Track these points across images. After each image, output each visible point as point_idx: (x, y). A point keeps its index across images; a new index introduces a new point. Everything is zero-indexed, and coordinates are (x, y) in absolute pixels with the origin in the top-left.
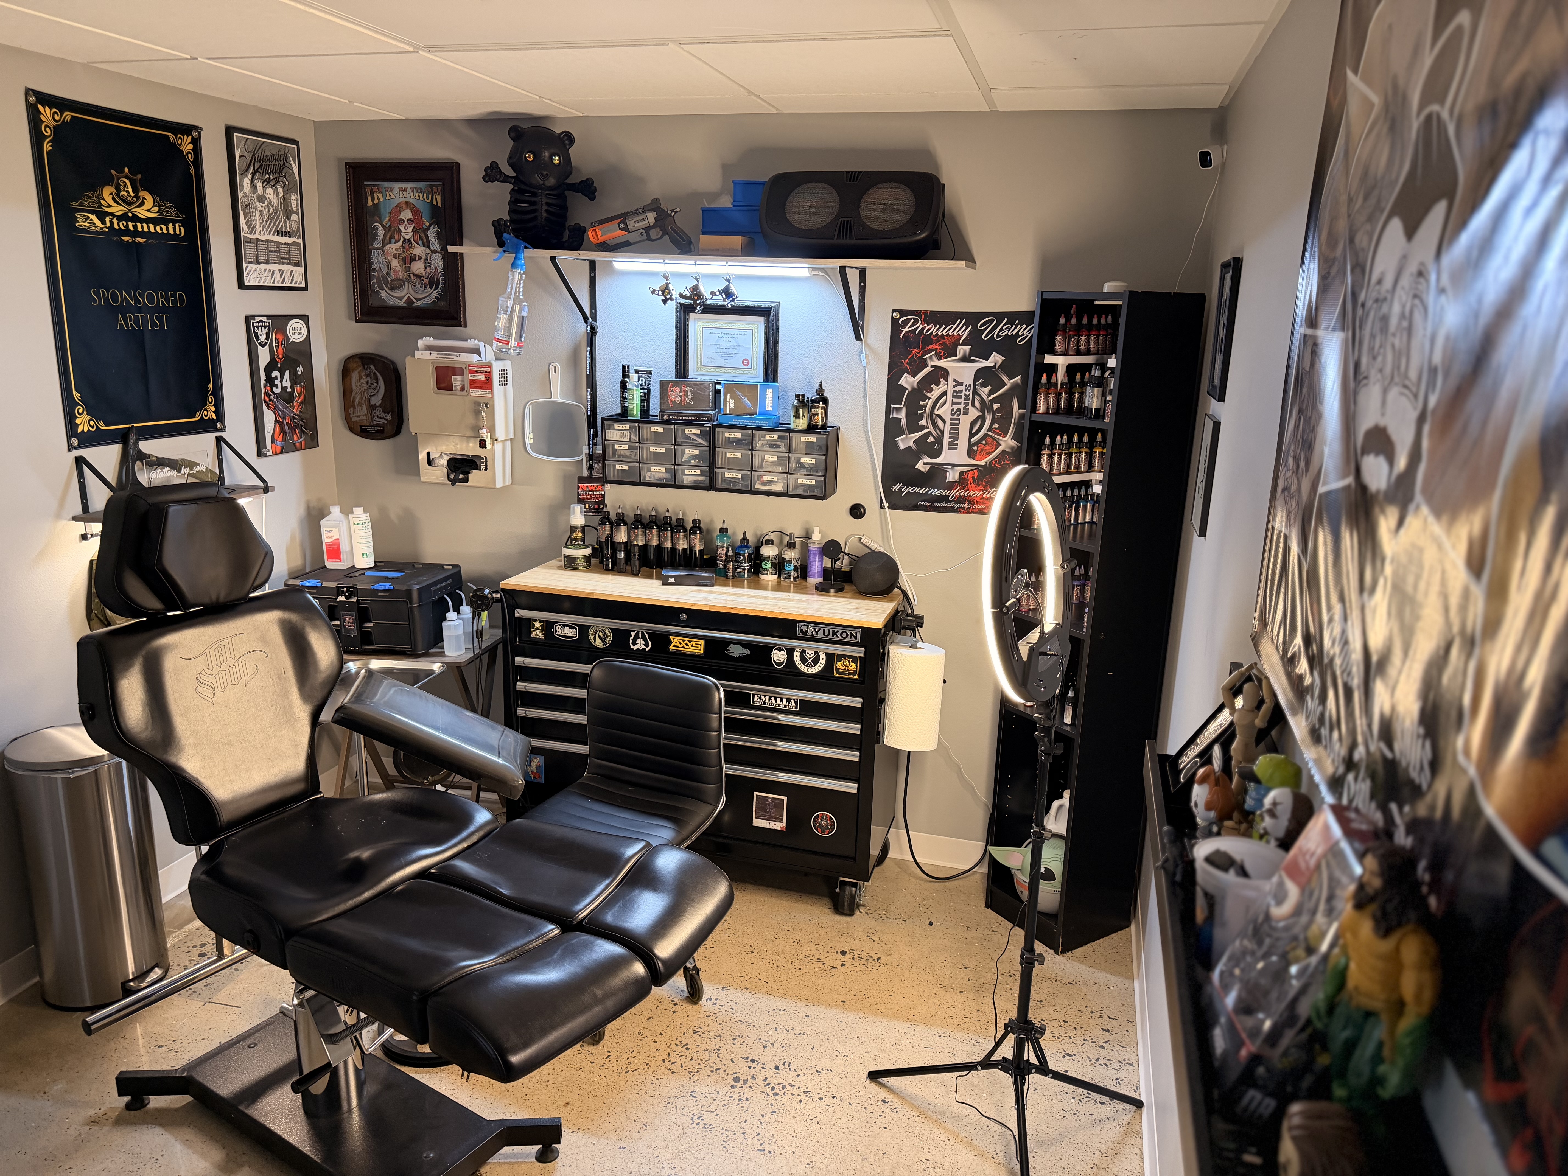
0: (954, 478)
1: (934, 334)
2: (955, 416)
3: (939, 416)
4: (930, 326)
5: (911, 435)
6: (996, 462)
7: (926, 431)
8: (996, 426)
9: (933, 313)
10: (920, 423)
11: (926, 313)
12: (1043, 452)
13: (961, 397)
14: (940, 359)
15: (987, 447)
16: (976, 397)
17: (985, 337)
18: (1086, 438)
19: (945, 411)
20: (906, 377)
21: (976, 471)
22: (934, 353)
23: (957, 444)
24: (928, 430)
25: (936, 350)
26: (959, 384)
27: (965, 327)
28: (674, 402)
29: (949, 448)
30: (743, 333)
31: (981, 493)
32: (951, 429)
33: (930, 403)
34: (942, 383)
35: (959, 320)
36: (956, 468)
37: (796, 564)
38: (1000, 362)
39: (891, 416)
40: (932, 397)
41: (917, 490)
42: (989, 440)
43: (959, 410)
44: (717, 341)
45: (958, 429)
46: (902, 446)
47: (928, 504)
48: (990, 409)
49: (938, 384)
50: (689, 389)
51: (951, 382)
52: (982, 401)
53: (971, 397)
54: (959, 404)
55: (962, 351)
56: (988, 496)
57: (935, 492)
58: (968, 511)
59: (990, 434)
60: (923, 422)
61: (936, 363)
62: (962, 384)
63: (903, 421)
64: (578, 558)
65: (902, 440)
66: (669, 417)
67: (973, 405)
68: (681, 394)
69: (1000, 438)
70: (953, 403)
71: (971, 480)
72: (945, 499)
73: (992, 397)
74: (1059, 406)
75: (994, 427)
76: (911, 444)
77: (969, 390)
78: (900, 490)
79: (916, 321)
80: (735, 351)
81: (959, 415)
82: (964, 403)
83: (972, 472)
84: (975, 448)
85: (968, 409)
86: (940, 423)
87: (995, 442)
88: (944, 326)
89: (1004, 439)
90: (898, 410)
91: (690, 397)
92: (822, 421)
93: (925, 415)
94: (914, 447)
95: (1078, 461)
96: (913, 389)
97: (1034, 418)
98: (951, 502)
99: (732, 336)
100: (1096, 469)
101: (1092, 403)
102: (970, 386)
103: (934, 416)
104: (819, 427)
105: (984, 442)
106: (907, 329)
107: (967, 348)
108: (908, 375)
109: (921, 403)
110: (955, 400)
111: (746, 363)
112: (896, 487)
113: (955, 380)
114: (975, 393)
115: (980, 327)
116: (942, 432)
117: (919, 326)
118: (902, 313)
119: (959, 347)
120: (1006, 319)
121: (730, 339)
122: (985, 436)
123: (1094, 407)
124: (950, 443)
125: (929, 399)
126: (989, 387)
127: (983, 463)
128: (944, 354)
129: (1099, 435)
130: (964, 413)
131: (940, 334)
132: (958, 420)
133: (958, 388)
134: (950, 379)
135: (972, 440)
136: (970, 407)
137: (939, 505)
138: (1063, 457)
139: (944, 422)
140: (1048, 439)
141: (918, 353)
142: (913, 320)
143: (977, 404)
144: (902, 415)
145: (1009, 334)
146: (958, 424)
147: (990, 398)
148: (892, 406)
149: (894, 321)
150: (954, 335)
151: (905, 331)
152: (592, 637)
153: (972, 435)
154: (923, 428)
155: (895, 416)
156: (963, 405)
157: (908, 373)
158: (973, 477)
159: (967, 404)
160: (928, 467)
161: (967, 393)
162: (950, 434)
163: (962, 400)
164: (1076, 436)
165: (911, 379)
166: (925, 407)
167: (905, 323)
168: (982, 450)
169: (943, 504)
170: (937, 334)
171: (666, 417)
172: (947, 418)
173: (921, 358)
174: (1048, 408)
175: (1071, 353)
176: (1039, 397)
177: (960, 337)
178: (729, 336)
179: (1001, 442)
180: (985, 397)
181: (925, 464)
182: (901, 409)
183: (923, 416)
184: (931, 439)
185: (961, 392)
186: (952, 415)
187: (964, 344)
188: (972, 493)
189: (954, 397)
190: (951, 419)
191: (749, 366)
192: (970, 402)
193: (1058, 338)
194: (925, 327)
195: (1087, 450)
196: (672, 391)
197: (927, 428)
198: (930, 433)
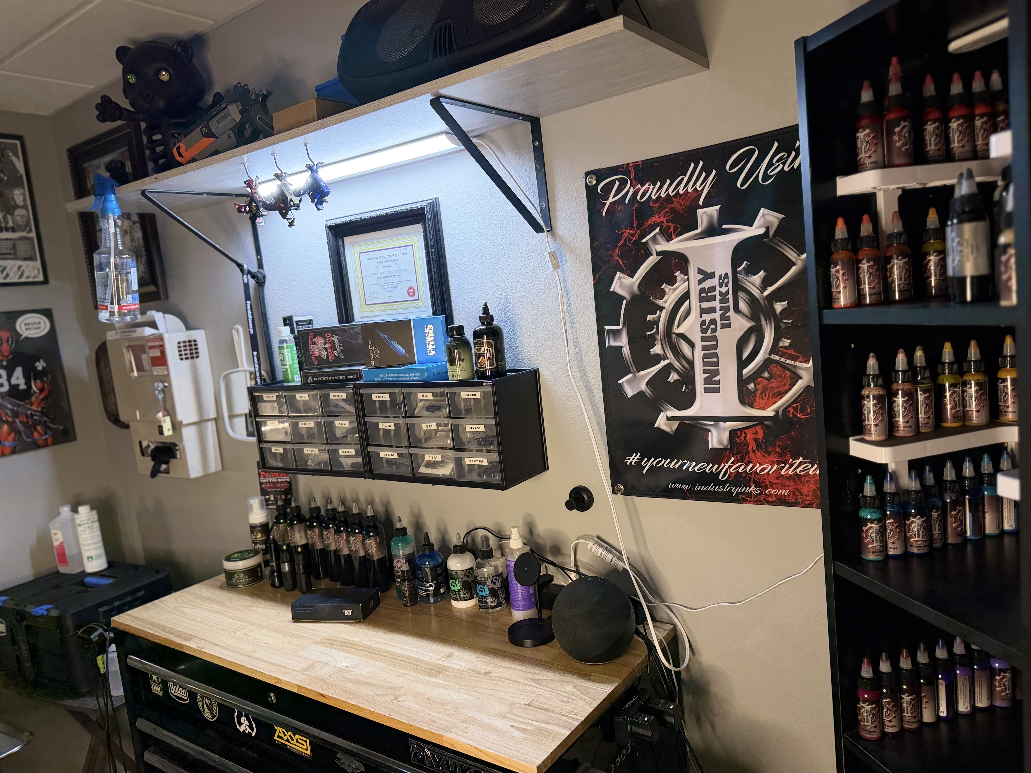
0: (720, 442)
1: (654, 197)
2: (709, 333)
3: (682, 336)
4: (646, 186)
5: (642, 373)
6: (795, 409)
7: (663, 363)
8: (786, 342)
9: (647, 163)
10: (653, 351)
11: (636, 165)
12: (865, 392)
13: (713, 298)
14: (669, 239)
15: (774, 384)
16: (741, 294)
17: (742, 185)
18: (973, 352)
19: (691, 326)
20: (619, 278)
21: (759, 428)
22: (657, 230)
23: (718, 382)
24: (667, 362)
25: (660, 224)
26: (708, 276)
27: (704, 174)
28: (319, 358)
29: (707, 390)
30: (402, 252)
31: (775, 467)
32: (705, 356)
33: (664, 316)
34: (679, 279)
35: (692, 165)
36: (721, 424)
37: (492, 586)
38: (776, 223)
39: (607, 345)
40: (666, 305)
41: (665, 463)
42: (776, 370)
43: (713, 321)
44: (377, 268)
45: (716, 356)
46: (630, 392)
47: (686, 487)
48: (770, 313)
49: (672, 281)
50: (335, 339)
51: (694, 276)
52: (752, 301)
53: (730, 296)
54: (713, 310)
55: (705, 219)
56: (790, 472)
57: (692, 467)
58: (758, 500)
59: (777, 358)
60: (657, 349)
61: (664, 246)
62: (712, 275)
63: (626, 351)
64: (235, 573)
65: (628, 381)
66: (313, 379)
67: (737, 310)
68: (327, 346)
69: (798, 364)
70: (703, 311)
71: (752, 445)
72: (713, 478)
73: (770, 290)
74: (887, 286)
75: (781, 344)
76: (643, 386)
77: (727, 285)
78: (638, 463)
79: (623, 183)
80: (397, 279)
81: (714, 330)
82: (721, 309)
83: (753, 430)
84: (751, 386)
85: (729, 319)
86: (685, 349)
87: (788, 374)
88: (668, 181)
89: (805, 365)
90: (616, 334)
91: (338, 349)
92: (491, 364)
93: (659, 337)
94: (648, 392)
95: (963, 402)
96: (634, 298)
97: (830, 318)
98: (723, 483)
99: (392, 258)
100: (1011, 417)
101: (961, 265)
102: (726, 276)
103: (674, 336)
104: (488, 373)
105: (766, 375)
106: (611, 200)
107: (714, 210)
108: (622, 275)
109: (650, 317)
110: (705, 305)
111: (412, 292)
112: (632, 459)
113: (700, 271)
114: (738, 287)
115: (730, 169)
116: (691, 363)
117: (629, 189)
118: (600, 174)
119: (700, 211)
120: (776, 144)
121: (389, 263)
122: (767, 363)
123: (969, 271)
124: (707, 381)
125: (662, 308)
126: (762, 273)
127: (769, 412)
128: (675, 229)
129: (1008, 341)
130: (723, 326)
131: (663, 195)
132: (715, 339)
133: (707, 284)
134: (692, 271)
135: (745, 372)
136: (731, 313)
137: (703, 488)
138: (920, 397)
139: (692, 345)
140: (872, 364)
141: (633, 235)
142: (617, 183)
143: (743, 306)
144: (623, 341)
145: (786, 169)
146: (715, 347)
147: (766, 293)
148: (607, 328)
149: (590, 191)
150: (687, 192)
151: (608, 202)
152: (201, 704)
153: (742, 364)
154: (658, 358)
155: (613, 343)
156: (719, 313)
157: (622, 272)
158: (756, 440)
159: (727, 309)
160: (675, 425)
161: (724, 290)
162: (705, 364)
163: (716, 304)
164: (947, 350)
165: (627, 280)
166: (656, 323)
167: (607, 189)
168: (765, 389)
169: (711, 488)
170: (659, 197)
171: (310, 380)
172: (696, 337)
173: (638, 242)
174: (860, 295)
175: (897, 161)
176: (833, 270)
177: (698, 194)
178: (388, 259)
179: (802, 373)
180: (756, 292)
181: (669, 419)
182: (619, 331)
183: (655, 339)
184: (673, 377)
185: (713, 289)
186: (704, 331)
187: (707, 204)
188: (758, 468)
189: (702, 300)
190: (703, 339)
191: (416, 297)
192: (731, 304)
193: (861, 135)
194: (639, 190)
195: (980, 377)
196: (314, 343)
197: (665, 358)
198: (669, 368)
